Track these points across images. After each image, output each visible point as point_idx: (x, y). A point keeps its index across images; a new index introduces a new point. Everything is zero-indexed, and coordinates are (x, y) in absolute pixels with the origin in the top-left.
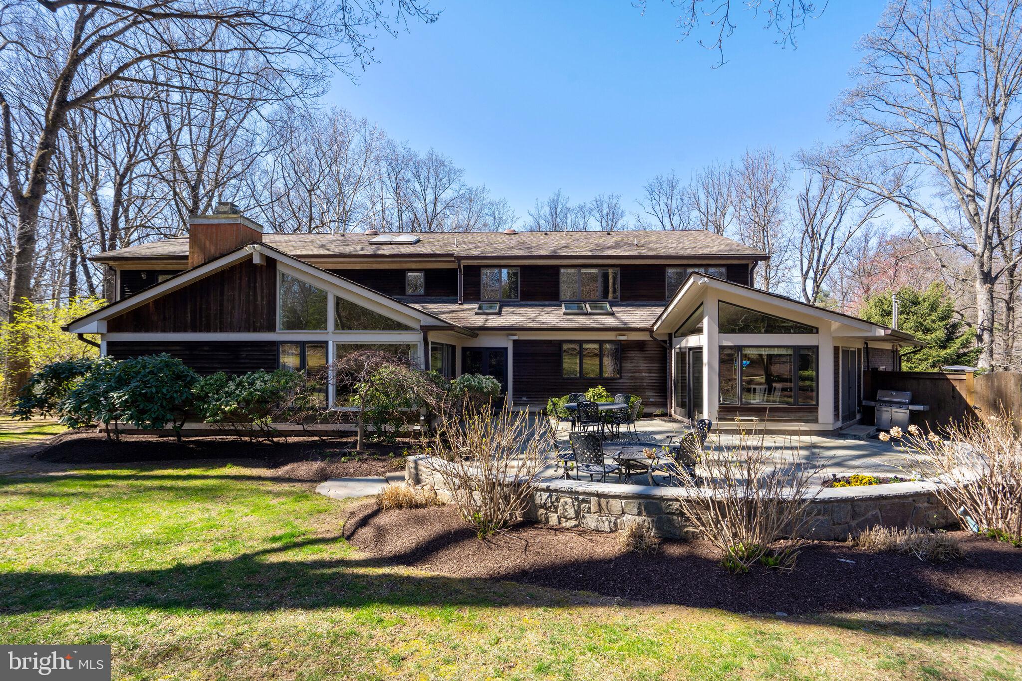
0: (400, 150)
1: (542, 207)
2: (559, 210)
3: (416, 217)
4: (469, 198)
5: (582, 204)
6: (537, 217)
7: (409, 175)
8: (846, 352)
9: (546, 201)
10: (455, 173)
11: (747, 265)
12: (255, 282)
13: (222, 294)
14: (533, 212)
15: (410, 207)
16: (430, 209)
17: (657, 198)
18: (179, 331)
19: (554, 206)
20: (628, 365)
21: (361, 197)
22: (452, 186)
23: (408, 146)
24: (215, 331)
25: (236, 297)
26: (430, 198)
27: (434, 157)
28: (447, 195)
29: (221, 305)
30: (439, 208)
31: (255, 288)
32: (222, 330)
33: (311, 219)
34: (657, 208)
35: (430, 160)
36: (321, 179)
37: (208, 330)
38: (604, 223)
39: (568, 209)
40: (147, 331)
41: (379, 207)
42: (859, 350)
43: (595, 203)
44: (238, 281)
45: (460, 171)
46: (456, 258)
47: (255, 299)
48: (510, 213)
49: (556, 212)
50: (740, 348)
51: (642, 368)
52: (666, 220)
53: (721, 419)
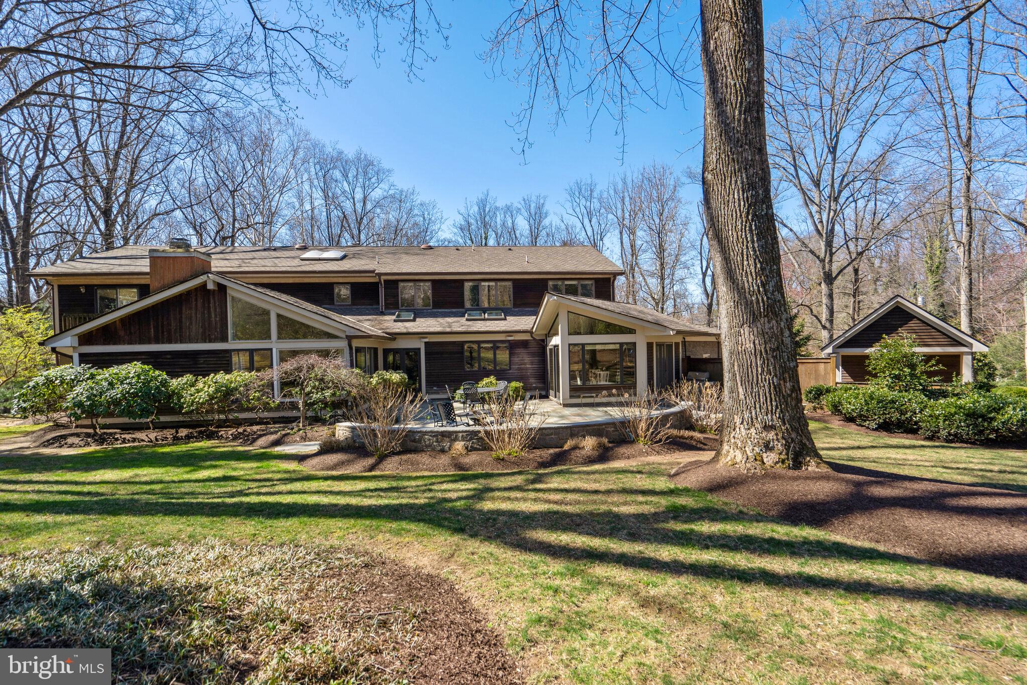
0: (329, 149)
1: (471, 207)
2: (487, 210)
3: (345, 216)
4: (399, 199)
5: (509, 204)
6: (466, 216)
7: (337, 174)
8: (660, 345)
9: (475, 200)
10: (384, 173)
11: (610, 279)
12: (209, 303)
13: (181, 313)
14: (463, 211)
15: (339, 206)
16: (359, 206)
17: (578, 200)
18: (144, 343)
19: (482, 204)
20: (516, 359)
21: (289, 197)
22: (381, 185)
23: (338, 147)
24: (176, 343)
25: (193, 315)
26: (359, 196)
27: (362, 156)
28: (377, 194)
29: (181, 322)
30: (369, 206)
31: (209, 308)
32: (182, 342)
33: (234, 220)
34: (577, 210)
35: (359, 159)
36: (245, 179)
37: (170, 341)
38: (532, 222)
39: (497, 208)
40: (115, 344)
41: (308, 207)
42: (677, 344)
43: (523, 202)
44: (194, 303)
45: (389, 171)
46: (377, 274)
47: (210, 317)
48: (439, 214)
49: (484, 211)
50: (583, 345)
51: (526, 361)
52: (586, 222)
53: (571, 397)
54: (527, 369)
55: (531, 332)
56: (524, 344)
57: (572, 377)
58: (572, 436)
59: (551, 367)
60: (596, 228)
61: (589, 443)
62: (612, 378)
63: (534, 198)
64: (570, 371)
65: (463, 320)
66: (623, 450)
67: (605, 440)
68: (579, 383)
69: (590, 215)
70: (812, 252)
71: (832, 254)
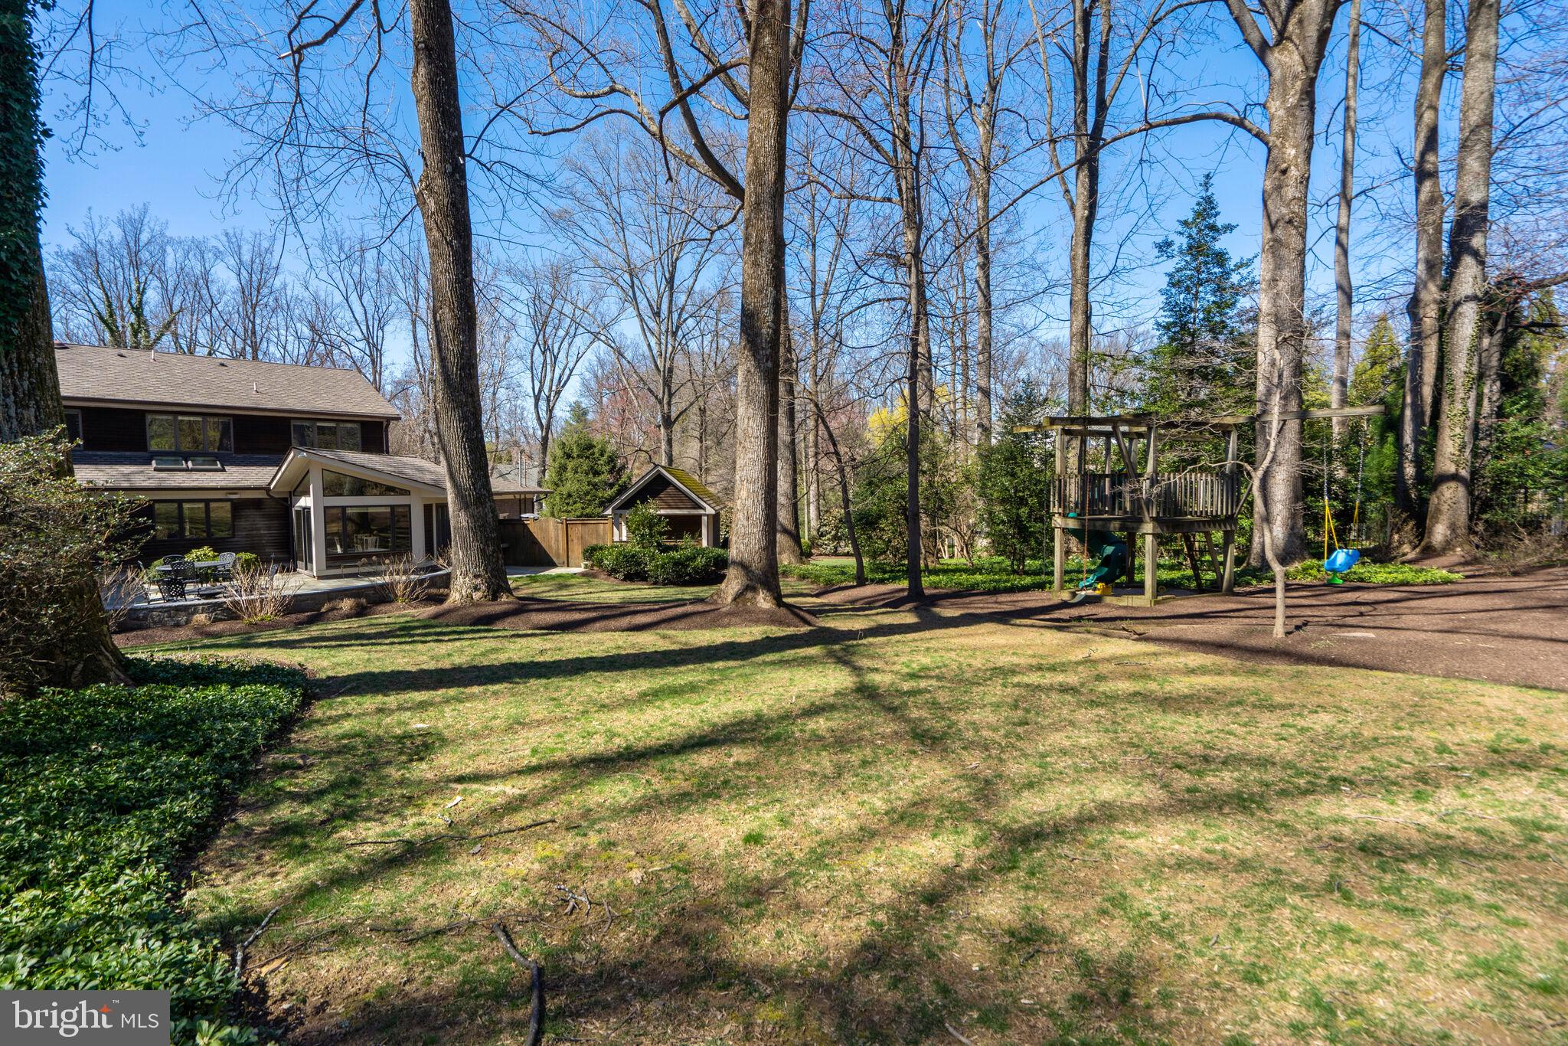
11: (381, 424)
20: (243, 524)
50: (344, 508)
51: (262, 526)
52: (354, 298)
53: (328, 567)
54: (261, 535)
55: (267, 489)
56: (257, 504)
57: (330, 544)
58: (330, 600)
59: (299, 533)
60: (371, 310)
61: (346, 604)
62: (383, 543)
63: (248, 235)
64: (326, 534)
65: (149, 469)
66: (382, 608)
67: (364, 601)
68: (339, 550)
69: (360, 287)
70: (650, 390)
71: (671, 395)
